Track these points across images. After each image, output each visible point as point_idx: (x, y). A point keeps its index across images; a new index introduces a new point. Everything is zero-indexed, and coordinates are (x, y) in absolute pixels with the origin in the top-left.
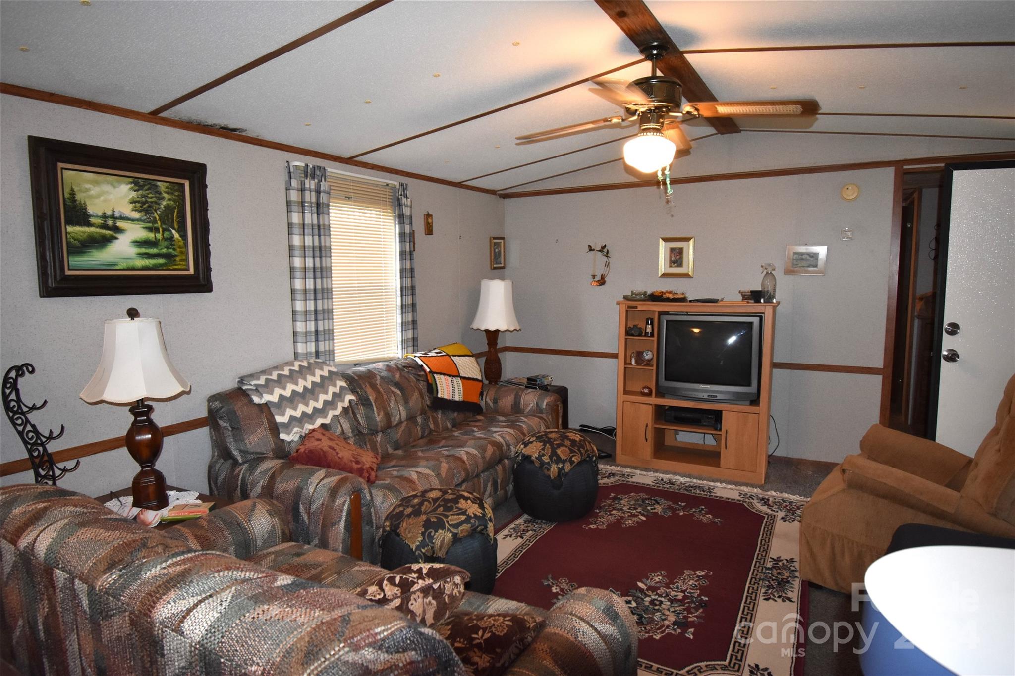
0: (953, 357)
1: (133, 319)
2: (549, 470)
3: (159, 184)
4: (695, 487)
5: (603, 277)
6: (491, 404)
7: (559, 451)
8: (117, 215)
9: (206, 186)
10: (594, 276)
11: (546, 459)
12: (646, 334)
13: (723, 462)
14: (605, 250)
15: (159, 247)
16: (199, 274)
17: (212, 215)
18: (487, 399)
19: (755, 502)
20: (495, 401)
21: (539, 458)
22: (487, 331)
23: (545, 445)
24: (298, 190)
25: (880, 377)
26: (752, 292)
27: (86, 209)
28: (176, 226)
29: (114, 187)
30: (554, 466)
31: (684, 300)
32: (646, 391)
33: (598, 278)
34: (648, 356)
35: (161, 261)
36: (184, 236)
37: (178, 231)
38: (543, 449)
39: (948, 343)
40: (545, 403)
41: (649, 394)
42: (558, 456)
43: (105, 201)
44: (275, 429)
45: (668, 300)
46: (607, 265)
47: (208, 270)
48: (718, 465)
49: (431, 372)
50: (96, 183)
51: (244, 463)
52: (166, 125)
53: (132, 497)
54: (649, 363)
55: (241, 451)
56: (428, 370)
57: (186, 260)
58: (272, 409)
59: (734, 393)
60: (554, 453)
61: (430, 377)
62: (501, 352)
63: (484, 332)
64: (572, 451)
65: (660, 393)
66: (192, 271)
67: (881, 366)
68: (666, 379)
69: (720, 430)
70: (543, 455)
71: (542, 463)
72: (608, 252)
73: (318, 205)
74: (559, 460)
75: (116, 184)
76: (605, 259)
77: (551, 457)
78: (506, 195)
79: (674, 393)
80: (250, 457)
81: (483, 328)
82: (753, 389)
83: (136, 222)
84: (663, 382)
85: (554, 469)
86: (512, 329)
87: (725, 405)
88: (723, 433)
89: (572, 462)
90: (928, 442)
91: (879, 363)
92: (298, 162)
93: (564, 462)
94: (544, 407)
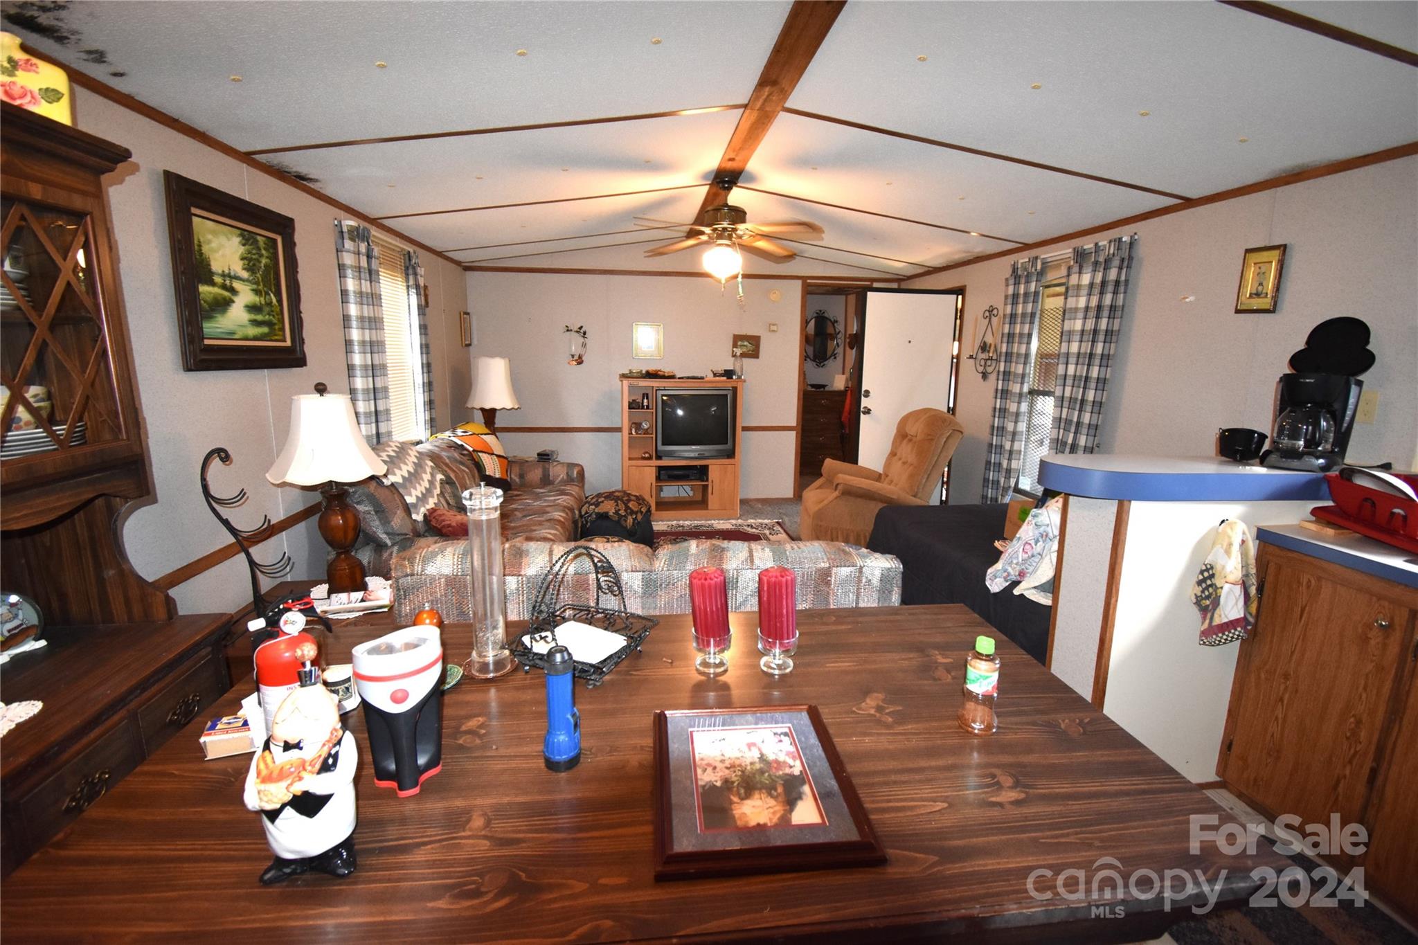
0: (868, 411)
1: (322, 395)
2: (626, 521)
3: (259, 238)
4: (701, 526)
5: (580, 357)
6: (517, 480)
7: (630, 505)
8: (232, 274)
9: (295, 244)
10: (573, 356)
11: (622, 512)
12: (643, 408)
13: (710, 506)
14: (582, 331)
15: (264, 314)
16: (296, 346)
17: (301, 277)
18: (513, 476)
19: (746, 528)
20: (521, 476)
21: (617, 512)
22: (483, 410)
23: (616, 501)
24: (354, 253)
25: (794, 433)
26: (725, 370)
27: (209, 265)
28: (273, 290)
29: (229, 240)
30: (629, 517)
31: (673, 377)
32: (647, 455)
33: (576, 357)
34: (645, 426)
35: (265, 330)
36: (280, 301)
37: (275, 296)
38: (617, 505)
39: (865, 402)
40: (575, 473)
41: (650, 458)
42: (630, 509)
43: (223, 256)
44: (408, 509)
45: (664, 377)
46: (584, 345)
47: (302, 341)
48: (707, 508)
49: (474, 451)
50: (215, 233)
51: (393, 545)
52: (255, 167)
53: (327, 585)
54: (646, 432)
55: (387, 534)
56: (471, 449)
57: (283, 329)
58: (401, 490)
59: (717, 450)
60: (627, 508)
61: (474, 455)
62: (500, 432)
63: (480, 411)
64: (640, 504)
65: (659, 458)
66: (288, 343)
67: (795, 425)
68: (664, 444)
69: (707, 480)
70: (619, 510)
71: (621, 516)
72: (585, 333)
73: (370, 271)
74: (632, 512)
75: (230, 236)
76: (582, 340)
77: (625, 510)
78: (469, 268)
79: (670, 455)
80: (398, 538)
81: (478, 407)
82: (729, 445)
83: (246, 283)
84: (661, 447)
85: (630, 520)
86: (516, 407)
87: (710, 461)
88: (710, 483)
89: (642, 512)
90: (855, 466)
91: (794, 424)
92: (350, 222)
93: (636, 513)
94: (575, 476)
